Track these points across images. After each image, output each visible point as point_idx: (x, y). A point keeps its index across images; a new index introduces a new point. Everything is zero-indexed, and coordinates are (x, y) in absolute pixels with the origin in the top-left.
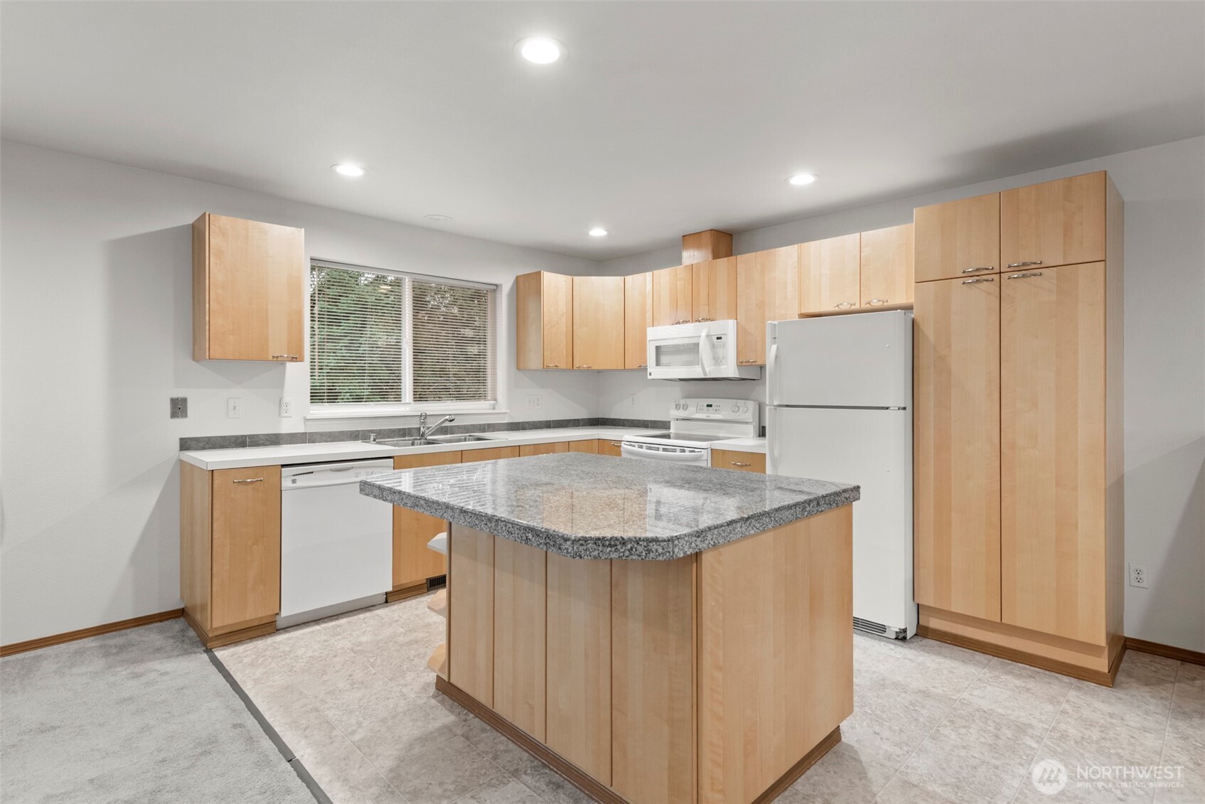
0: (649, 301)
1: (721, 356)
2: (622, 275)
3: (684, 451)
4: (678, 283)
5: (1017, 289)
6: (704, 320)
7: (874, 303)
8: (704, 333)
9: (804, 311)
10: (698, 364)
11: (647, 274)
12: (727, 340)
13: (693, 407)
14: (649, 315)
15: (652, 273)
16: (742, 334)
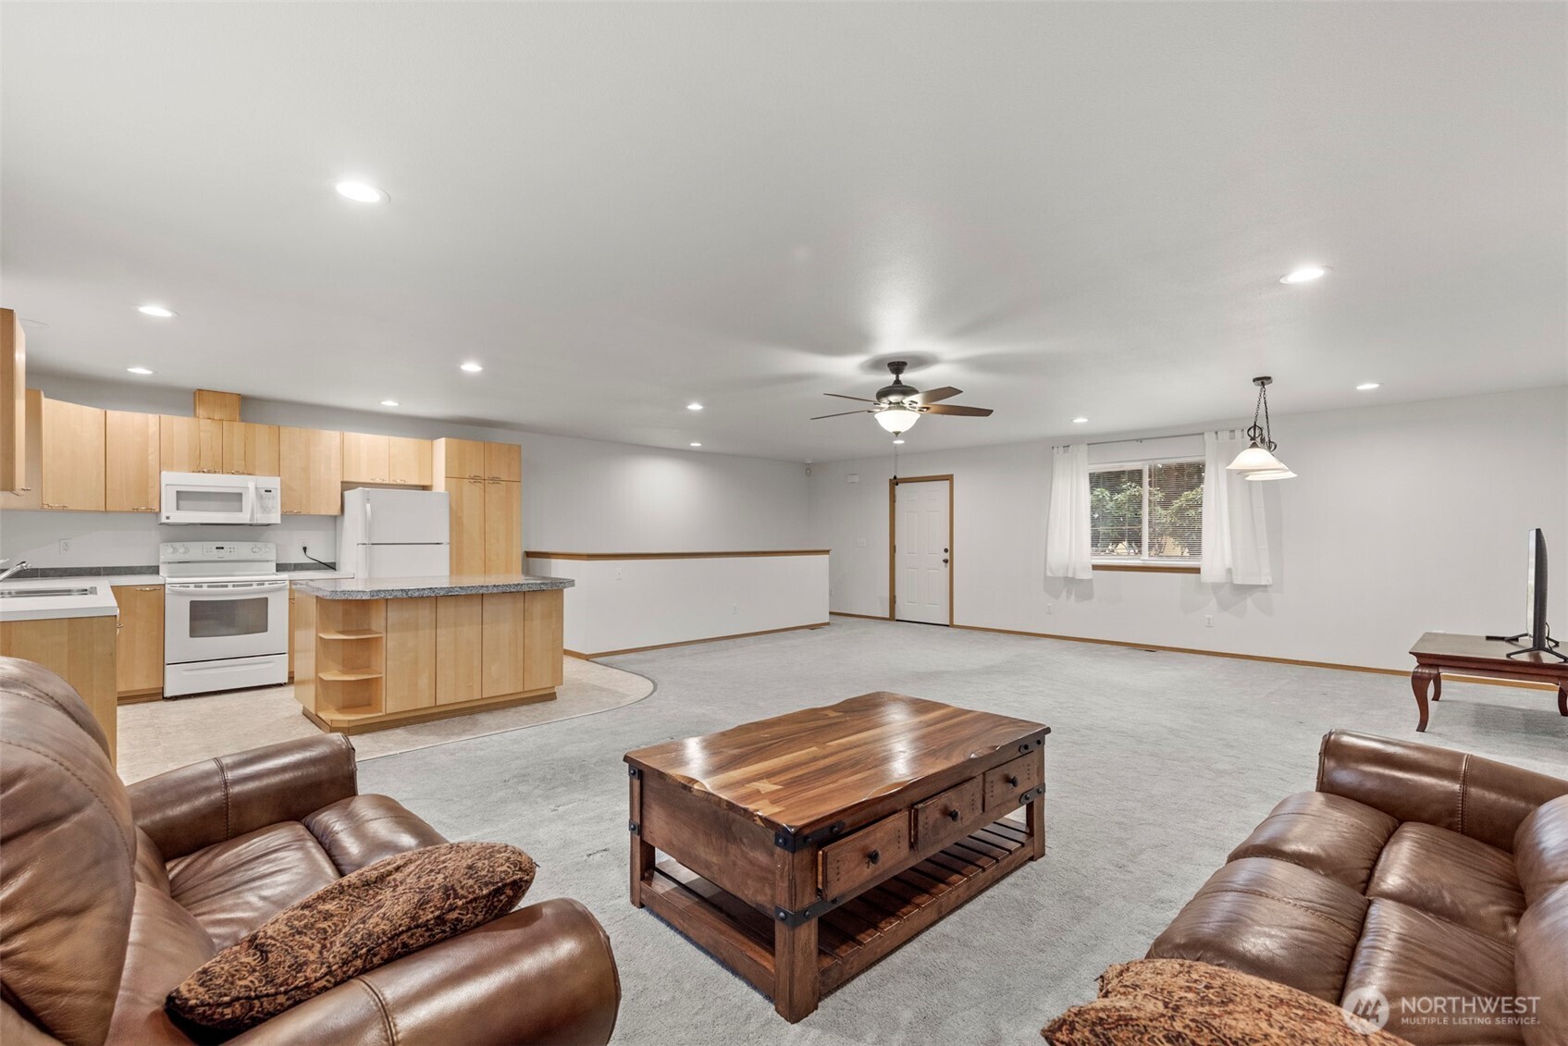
1: (270, 505)
2: (105, 409)
3: (263, 584)
4: (200, 433)
5: (492, 488)
6: (238, 473)
7: (399, 482)
8: (251, 486)
9: (346, 479)
10: (241, 511)
11: (150, 415)
12: (277, 494)
13: (197, 550)
14: (153, 458)
15: (157, 416)
16: (286, 489)
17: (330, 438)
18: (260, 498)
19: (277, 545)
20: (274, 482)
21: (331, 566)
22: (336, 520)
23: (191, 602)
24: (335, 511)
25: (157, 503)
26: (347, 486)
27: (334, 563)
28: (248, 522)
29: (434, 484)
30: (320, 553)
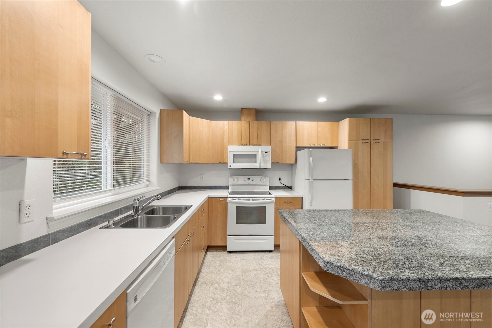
0: (226, 134)
1: (267, 160)
2: (210, 120)
3: (264, 200)
4: (242, 128)
5: (375, 146)
6: (255, 145)
7: (322, 145)
8: (260, 150)
9: (299, 145)
10: (256, 163)
11: (225, 121)
12: (270, 154)
13: (241, 180)
14: (226, 140)
15: (227, 121)
16: (273, 151)
17: (291, 125)
18: (263, 156)
19: (269, 178)
20: (268, 148)
21: (290, 188)
22: (292, 166)
23: (237, 206)
24: (293, 162)
25: (227, 160)
26: (298, 149)
27: (292, 186)
28: (258, 167)
29: (338, 146)
30: (286, 182)
